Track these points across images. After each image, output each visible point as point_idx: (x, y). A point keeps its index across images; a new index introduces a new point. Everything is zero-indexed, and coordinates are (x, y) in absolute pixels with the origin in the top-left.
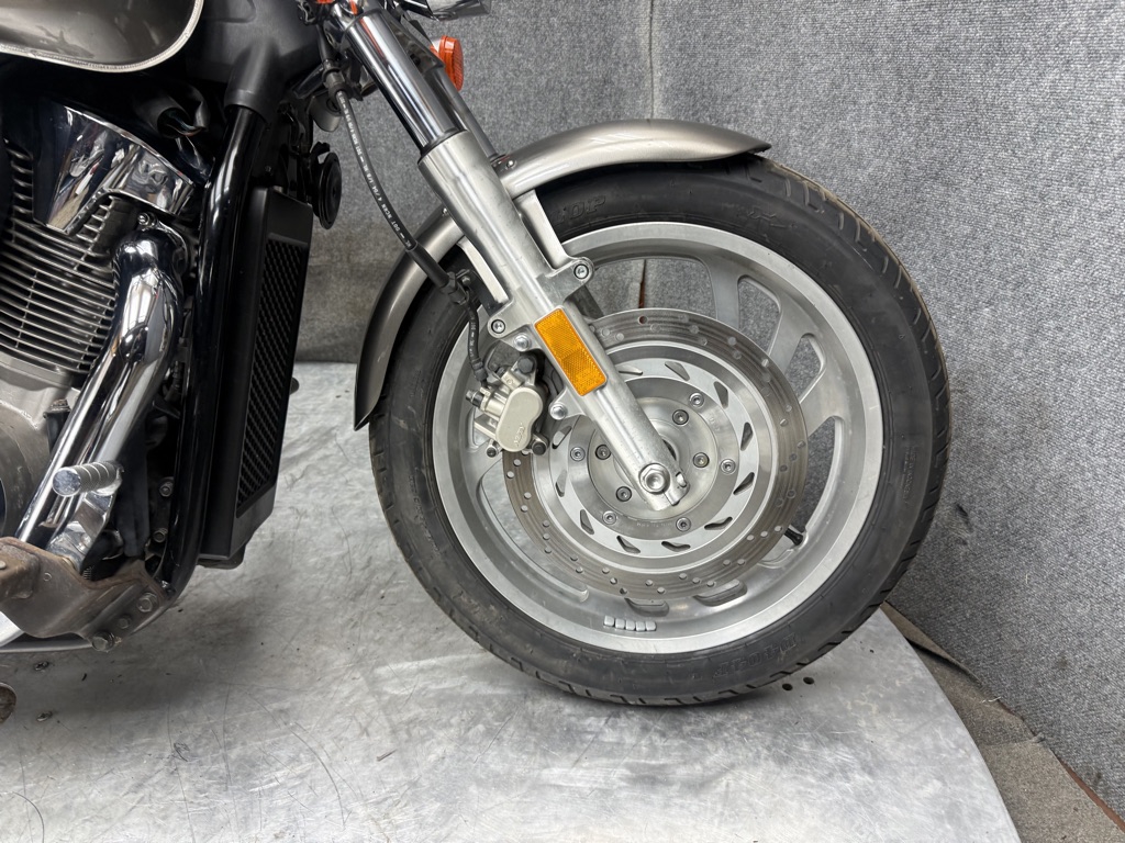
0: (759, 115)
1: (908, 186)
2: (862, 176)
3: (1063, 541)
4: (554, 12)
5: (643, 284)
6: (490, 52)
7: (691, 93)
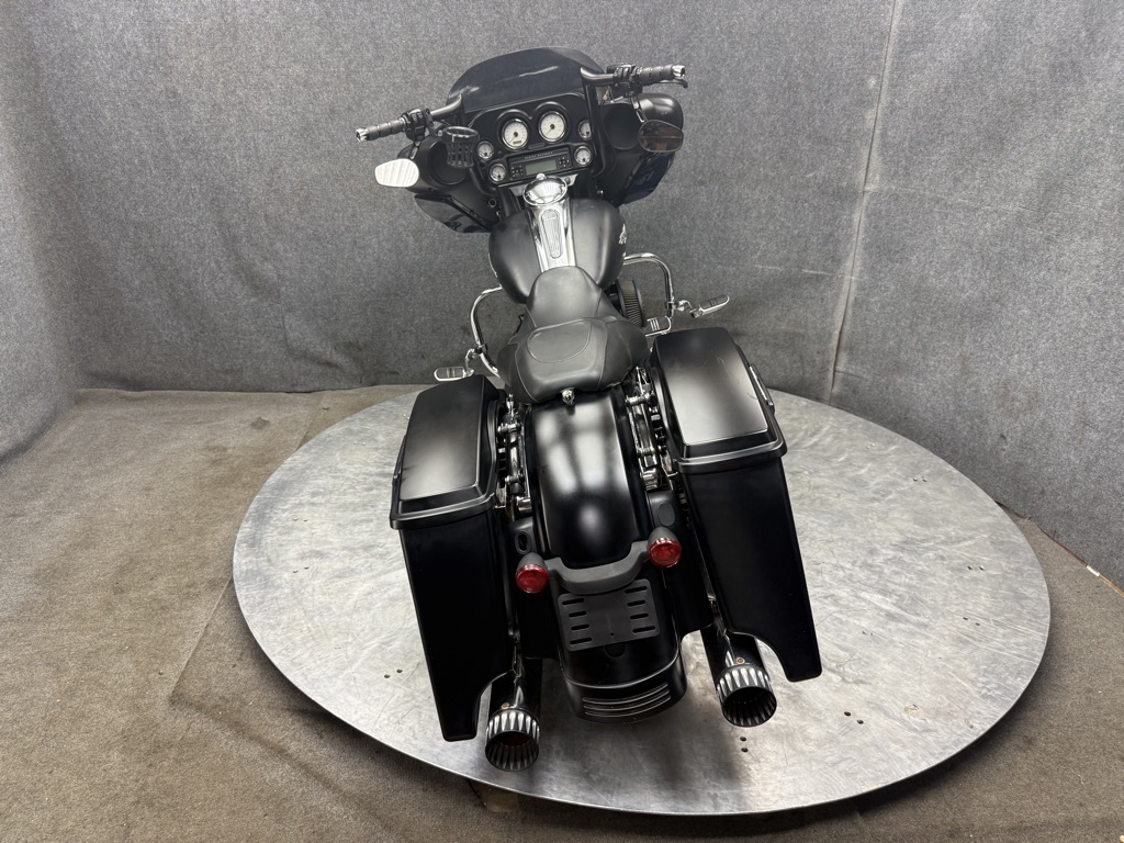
0: (914, 262)
1: (985, 303)
2: (964, 296)
3: (1044, 444)
4: (806, 201)
5: (841, 333)
6: (769, 216)
7: (878, 247)
